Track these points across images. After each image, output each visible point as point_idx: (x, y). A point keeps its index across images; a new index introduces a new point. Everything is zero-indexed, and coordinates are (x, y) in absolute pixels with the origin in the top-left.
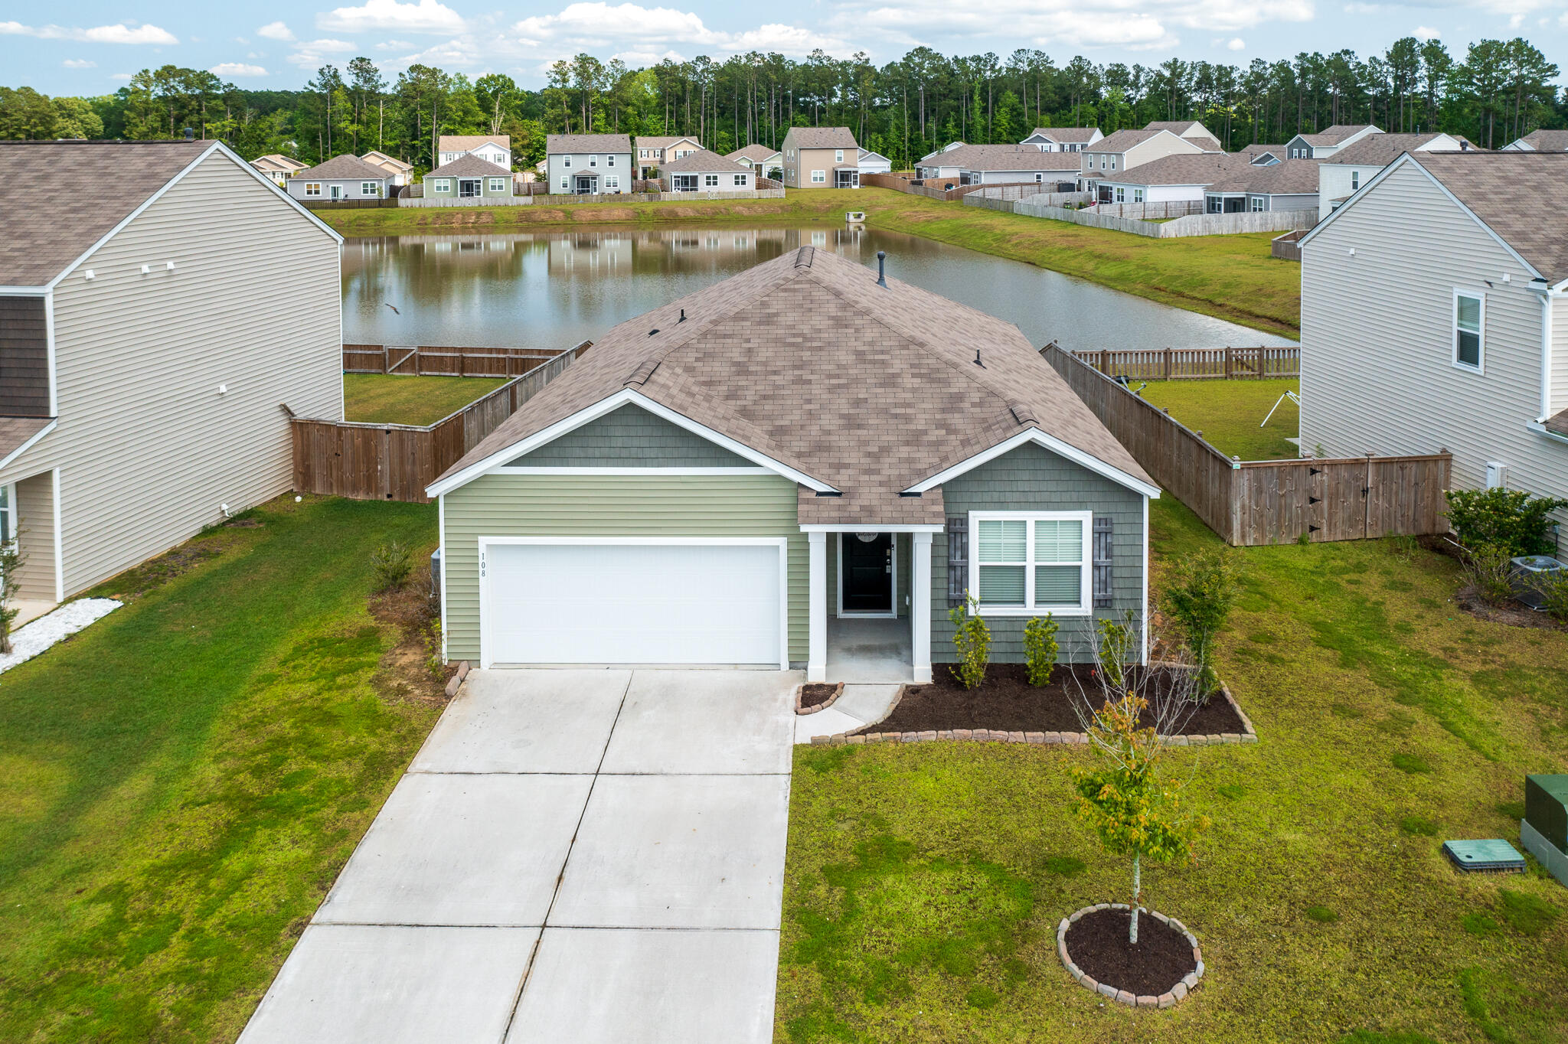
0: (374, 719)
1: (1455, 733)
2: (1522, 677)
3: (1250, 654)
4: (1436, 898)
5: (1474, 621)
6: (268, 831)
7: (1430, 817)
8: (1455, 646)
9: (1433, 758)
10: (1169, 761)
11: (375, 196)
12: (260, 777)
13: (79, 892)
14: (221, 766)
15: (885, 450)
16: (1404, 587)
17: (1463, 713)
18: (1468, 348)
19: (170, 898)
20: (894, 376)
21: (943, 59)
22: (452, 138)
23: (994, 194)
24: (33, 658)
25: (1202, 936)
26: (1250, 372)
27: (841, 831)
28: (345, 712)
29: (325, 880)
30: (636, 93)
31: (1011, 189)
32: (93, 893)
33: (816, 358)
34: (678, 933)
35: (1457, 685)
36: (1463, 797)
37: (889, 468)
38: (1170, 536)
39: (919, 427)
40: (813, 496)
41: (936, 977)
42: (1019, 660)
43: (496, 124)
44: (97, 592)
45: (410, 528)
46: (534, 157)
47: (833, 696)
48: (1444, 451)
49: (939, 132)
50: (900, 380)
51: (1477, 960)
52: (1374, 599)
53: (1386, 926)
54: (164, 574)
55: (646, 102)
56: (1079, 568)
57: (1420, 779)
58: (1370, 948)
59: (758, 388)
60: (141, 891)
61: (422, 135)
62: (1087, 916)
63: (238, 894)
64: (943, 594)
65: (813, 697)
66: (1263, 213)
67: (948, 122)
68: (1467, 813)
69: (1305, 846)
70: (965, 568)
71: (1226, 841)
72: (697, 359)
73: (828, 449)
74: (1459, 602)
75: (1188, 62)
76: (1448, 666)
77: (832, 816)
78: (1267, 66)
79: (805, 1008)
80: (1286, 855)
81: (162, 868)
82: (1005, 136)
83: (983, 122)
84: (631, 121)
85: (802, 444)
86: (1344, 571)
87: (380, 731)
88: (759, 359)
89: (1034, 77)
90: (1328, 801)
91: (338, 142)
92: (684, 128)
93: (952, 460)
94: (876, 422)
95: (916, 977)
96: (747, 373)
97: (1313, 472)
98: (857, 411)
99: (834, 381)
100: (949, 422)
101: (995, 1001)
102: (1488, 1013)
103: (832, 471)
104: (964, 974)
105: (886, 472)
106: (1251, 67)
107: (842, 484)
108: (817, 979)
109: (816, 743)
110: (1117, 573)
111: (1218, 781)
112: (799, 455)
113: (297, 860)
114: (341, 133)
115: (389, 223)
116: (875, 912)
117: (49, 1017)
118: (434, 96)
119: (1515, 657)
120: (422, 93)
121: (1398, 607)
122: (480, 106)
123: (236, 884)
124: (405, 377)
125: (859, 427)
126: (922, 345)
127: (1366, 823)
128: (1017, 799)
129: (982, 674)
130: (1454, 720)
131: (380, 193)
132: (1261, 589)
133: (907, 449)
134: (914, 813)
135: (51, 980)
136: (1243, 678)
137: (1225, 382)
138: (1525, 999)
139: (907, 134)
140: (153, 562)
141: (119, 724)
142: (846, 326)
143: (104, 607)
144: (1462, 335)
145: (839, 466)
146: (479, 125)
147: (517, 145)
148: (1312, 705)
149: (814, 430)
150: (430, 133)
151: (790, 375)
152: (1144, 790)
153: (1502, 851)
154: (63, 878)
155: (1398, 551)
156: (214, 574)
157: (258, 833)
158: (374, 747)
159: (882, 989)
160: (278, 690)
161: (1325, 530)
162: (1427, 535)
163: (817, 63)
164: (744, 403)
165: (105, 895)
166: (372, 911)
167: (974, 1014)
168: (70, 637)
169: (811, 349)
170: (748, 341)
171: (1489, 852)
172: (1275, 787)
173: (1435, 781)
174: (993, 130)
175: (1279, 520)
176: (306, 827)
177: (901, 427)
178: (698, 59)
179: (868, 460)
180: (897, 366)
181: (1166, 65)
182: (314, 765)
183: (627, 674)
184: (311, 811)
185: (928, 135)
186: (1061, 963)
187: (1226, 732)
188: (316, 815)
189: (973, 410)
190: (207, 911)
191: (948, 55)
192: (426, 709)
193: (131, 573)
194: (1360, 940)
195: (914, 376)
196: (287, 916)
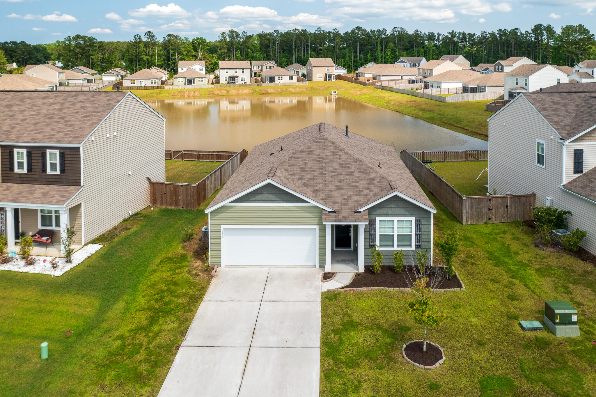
0: (190, 284)
1: (528, 288)
2: (552, 269)
3: (466, 262)
4: (516, 338)
5: (539, 251)
6: (163, 319)
7: (517, 314)
8: (532, 259)
9: (520, 296)
10: (438, 297)
11: (156, 85)
12: (158, 302)
13: (110, 337)
14: (145, 299)
15: (350, 197)
16: (518, 239)
17: (531, 281)
18: (540, 159)
19: (138, 339)
20: (352, 172)
21: (366, 31)
22: (183, 61)
23: (385, 84)
24: (79, 264)
25: (445, 349)
26: (474, 159)
27: (337, 319)
28: (181, 282)
29: (183, 333)
30: (251, 44)
31: (391, 82)
32: (115, 337)
33: (327, 166)
34: (290, 348)
35: (531, 272)
36: (528, 308)
37: (351, 203)
38: (443, 221)
39: (360, 190)
40: (327, 212)
41: (367, 361)
42: (392, 264)
43: (199, 56)
44: (94, 242)
45: (191, 219)
46: (213, 68)
47: (334, 276)
48: (533, 193)
49: (364, 58)
50: (354, 173)
51: (525, 356)
52: (508, 243)
53: (500, 346)
54: (114, 236)
55: (255, 47)
56: (411, 235)
57: (515, 302)
58: (494, 353)
59: (309, 176)
60: (128, 337)
61: (172, 60)
62: (411, 344)
63: (158, 337)
64: (368, 244)
65: (327, 276)
66: (484, 93)
67: (368, 54)
68: (528, 313)
69: (477, 323)
70: (375, 235)
71: (454, 321)
72: (289, 166)
73: (332, 197)
74: (535, 244)
75: (458, 32)
76: (529, 266)
77: (334, 314)
78: (487, 33)
79: (329, 370)
80: (472, 326)
81: (133, 330)
82: (389, 60)
83: (381, 55)
84: (250, 54)
85: (323, 195)
86: (499, 233)
87: (192, 287)
88: (309, 166)
89: (400, 37)
90: (486, 309)
91: (140, 63)
92: (269, 57)
93: (371, 201)
94: (347, 188)
95: (361, 361)
96: (305, 171)
97: (490, 200)
98: (341, 184)
99: (333, 174)
100: (370, 188)
101: (384, 368)
102: (526, 371)
103: (332, 204)
104: (375, 360)
105: (350, 205)
106: (481, 34)
107: (336, 209)
108: (332, 362)
109: (329, 291)
110: (423, 237)
111: (453, 303)
112: (322, 199)
113: (174, 328)
114: (142, 60)
115: (161, 95)
116: (348, 342)
117: (110, 373)
118: (176, 46)
119: (551, 263)
120: (172, 45)
121: (515, 246)
122: (193, 49)
123: (157, 335)
124: (179, 161)
125: (341, 189)
126: (361, 161)
127: (497, 316)
128: (391, 309)
129: (380, 269)
130: (528, 284)
131: (158, 84)
132: (471, 240)
133: (356, 197)
134: (359, 313)
135: (108, 362)
136: (463, 270)
137: (465, 162)
138: (538, 367)
139: (353, 59)
140: (109, 231)
141: (110, 285)
142: (336, 155)
143: (97, 247)
144: (539, 155)
145: (335, 203)
146: (193, 56)
147: (207, 64)
148: (484, 279)
149: (327, 190)
150: (175, 59)
151: (319, 171)
152: (427, 306)
153: (537, 324)
154: (104, 333)
155: (517, 226)
156: (130, 235)
157: (161, 319)
158: (191, 293)
159: (351, 364)
160: (158, 274)
161: (494, 219)
162: (528, 221)
163: (319, 33)
164: (304, 181)
165: (118, 338)
166: (199, 342)
167: (378, 371)
168: (89, 257)
169: (325, 163)
170: (305, 160)
171: (533, 325)
172: (470, 305)
173: (520, 303)
174: (385, 57)
175: (478, 216)
176: (175, 318)
177: (354, 189)
178: (275, 31)
179: (344, 201)
180: (353, 169)
181: (449, 33)
182: (173, 299)
183: (268, 269)
184: (175, 313)
185: (360, 60)
186: (403, 357)
187: (456, 288)
188: (177, 314)
189: (377, 184)
190: (150, 343)
191: (368, 29)
192: (206, 280)
193: (103, 235)
194: (492, 350)
195: (359, 172)
196: (174, 344)
